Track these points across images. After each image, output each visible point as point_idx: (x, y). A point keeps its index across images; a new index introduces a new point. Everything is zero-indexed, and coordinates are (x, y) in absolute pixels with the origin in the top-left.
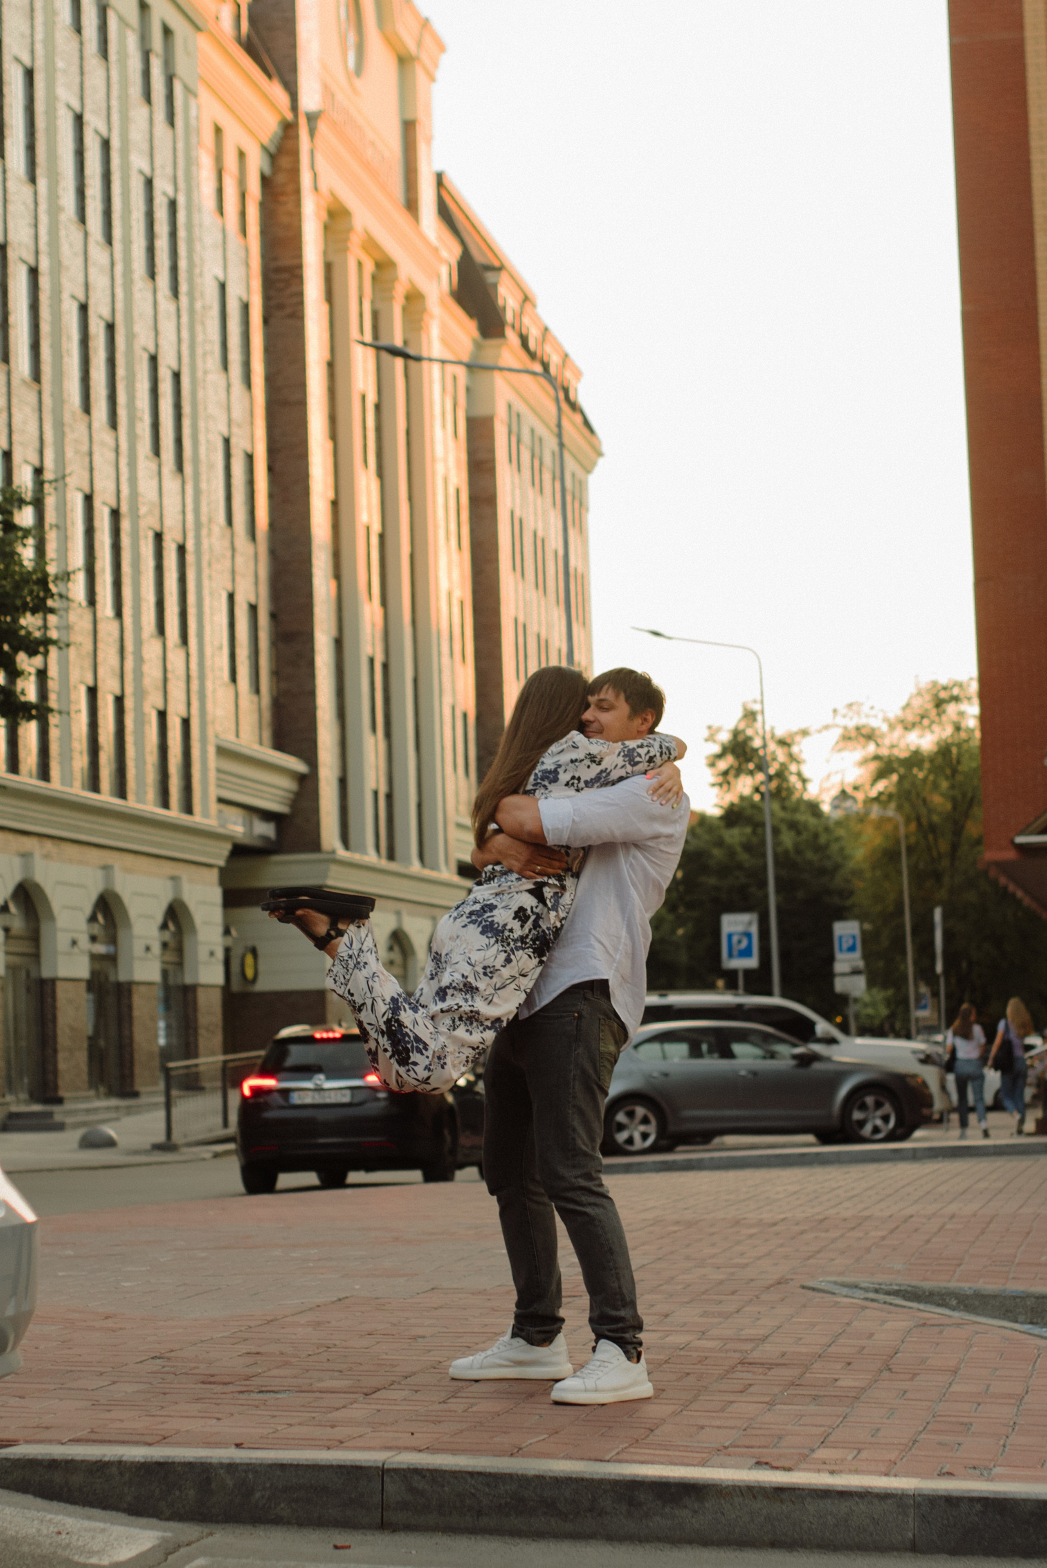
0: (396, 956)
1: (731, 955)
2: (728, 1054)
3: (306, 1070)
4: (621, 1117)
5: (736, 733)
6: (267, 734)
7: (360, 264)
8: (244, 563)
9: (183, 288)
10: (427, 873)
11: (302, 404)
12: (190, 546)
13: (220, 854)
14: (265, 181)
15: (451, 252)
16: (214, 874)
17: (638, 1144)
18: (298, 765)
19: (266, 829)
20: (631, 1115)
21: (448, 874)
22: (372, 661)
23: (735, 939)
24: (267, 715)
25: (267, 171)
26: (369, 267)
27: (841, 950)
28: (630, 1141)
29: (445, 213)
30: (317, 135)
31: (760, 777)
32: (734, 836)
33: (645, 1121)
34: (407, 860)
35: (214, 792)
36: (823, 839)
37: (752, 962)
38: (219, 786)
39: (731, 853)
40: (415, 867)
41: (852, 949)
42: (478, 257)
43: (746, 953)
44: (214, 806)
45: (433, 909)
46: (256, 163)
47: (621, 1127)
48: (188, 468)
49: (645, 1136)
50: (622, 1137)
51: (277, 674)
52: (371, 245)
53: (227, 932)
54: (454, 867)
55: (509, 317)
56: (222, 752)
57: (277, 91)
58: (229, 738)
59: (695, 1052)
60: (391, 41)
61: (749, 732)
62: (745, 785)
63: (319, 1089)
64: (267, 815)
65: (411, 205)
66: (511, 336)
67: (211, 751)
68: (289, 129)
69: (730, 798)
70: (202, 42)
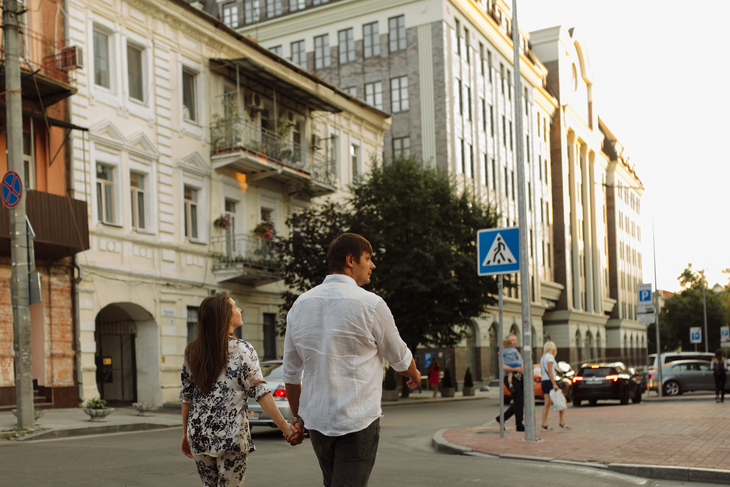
0: (588, 337)
1: (693, 339)
2: (699, 369)
3: (590, 375)
4: (668, 386)
5: (686, 270)
6: (553, 279)
7: (577, 146)
8: (546, 233)
9: (531, 159)
10: (597, 314)
11: (561, 187)
12: (533, 230)
13: (542, 312)
14: (551, 126)
15: (602, 137)
16: (540, 318)
17: (673, 393)
18: (561, 286)
19: (552, 305)
20: (671, 385)
21: (602, 314)
22: (581, 257)
23: (694, 335)
24: (553, 274)
25: (552, 122)
26: (579, 145)
27: (723, 335)
28: (671, 392)
29: (601, 127)
30: (566, 112)
31: (693, 282)
32: (686, 300)
33: (675, 387)
34: (591, 311)
35: (540, 295)
36: (714, 300)
37: (699, 341)
38: (542, 293)
39: (685, 305)
40: (593, 313)
41: (726, 334)
42: (609, 138)
43: (698, 338)
44: (540, 299)
45: (597, 324)
46: (549, 121)
47: (668, 389)
48: (533, 208)
49: (675, 391)
50: (669, 391)
51: (555, 262)
52: (580, 140)
53: (544, 333)
54: (604, 312)
55: (618, 154)
56: (543, 285)
57: (554, 100)
58: (543, 281)
59: (689, 368)
60: (585, 80)
61: (690, 270)
62: (689, 285)
63: (593, 380)
64: (553, 301)
65: (591, 126)
66: (619, 160)
67: (539, 285)
68: (557, 111)
69: (683, 289)
70: (535, 90)
